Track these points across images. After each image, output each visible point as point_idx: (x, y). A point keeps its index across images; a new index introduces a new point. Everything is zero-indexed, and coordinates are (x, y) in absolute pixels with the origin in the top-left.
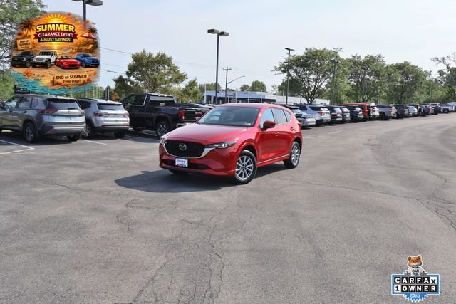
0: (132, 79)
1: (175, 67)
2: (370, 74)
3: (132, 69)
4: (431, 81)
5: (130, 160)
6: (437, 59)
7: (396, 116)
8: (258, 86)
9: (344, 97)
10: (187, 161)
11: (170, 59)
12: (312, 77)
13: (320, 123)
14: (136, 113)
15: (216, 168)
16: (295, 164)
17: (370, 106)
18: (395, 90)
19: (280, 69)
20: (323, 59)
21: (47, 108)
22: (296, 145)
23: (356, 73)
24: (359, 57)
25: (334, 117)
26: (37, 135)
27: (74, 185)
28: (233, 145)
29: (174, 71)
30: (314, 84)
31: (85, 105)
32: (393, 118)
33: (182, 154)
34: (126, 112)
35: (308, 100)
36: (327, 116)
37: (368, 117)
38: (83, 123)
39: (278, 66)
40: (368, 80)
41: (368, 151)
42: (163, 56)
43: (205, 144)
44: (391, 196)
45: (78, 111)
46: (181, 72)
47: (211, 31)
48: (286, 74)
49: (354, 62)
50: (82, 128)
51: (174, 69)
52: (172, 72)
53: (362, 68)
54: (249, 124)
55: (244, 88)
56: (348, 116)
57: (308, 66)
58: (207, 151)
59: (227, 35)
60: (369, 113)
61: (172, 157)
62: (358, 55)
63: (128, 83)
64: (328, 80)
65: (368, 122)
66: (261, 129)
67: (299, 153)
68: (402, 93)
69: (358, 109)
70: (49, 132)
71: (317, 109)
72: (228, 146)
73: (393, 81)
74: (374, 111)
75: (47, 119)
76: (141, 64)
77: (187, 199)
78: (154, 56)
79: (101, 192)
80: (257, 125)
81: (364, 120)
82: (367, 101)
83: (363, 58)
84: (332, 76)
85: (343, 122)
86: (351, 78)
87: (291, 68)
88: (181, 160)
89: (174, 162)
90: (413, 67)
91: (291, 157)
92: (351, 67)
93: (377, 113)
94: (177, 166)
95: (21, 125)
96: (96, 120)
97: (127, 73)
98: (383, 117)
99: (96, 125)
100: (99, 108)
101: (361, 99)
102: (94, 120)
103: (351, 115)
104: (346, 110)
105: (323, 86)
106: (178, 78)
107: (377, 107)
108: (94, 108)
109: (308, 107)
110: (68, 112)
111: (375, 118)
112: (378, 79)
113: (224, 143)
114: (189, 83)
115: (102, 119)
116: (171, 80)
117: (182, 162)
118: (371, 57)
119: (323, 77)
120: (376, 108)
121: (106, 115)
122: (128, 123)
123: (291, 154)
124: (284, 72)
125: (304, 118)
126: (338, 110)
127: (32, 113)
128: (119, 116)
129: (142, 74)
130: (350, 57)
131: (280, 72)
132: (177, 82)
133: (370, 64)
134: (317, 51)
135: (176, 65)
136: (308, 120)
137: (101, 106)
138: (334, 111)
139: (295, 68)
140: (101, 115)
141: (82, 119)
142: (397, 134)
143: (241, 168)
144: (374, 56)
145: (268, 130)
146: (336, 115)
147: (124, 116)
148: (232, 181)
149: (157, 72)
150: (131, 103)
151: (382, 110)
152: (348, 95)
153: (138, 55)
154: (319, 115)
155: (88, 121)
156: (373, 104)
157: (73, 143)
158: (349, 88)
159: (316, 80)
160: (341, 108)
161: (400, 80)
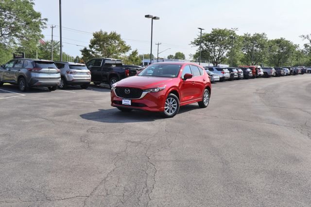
0: (93, 50)
1: (122, 42)
2: (257, 46)
3: (93, 43)
4: (299, 51)
5: (91, 103)
6: (304, 36)
7: (275, 75)
8: (179, 56)
9: (239, 62)
10: (130, 101)
11: (119, 36)
12: (217, 48)
13: (222, 80)
14: (96, 71)
15: (151, 106)
16: (206, 105)
17: (257, 68)
18: (274, 57)
19: (194, 43)
20: (224, 36)
21: (34, 67)
22: (207, 91)
23: (247, 46)
24: (250, 35)
25: (232, 75)
26: (28, 86)
27: (51, 118)
28: (162, 90)
29: (122, 44)
30: (218, 53)
31: (60, 66)
32: (273, 76)
33: (127, 97)
34: (89, 71)
35: (214, 65)
36: (227, 74)
37: (256, 76)
38: (59, 78)
39: (193, 41)
40: (256, 50)
41: (257, 97)
42: (114, 34)
43: (143, 89)
44: (276, 126)
45: (55, 70)
46: (127, 45)
47: (147, 16)
48: (199, 47)
49: (246, 38)
50: (58, 81)
51: (122, 43)
52: (120, 45)
53: (251, 42)
54: (174, 76)
55: (170, 57)
56: (242, 74)
57: (214, 41)
58: (144, 94)
59: (158, 19)
60: (256, 72)
61: (119, 98)
62: (249, 34)
63: (91, 53)
64: (228, 50)
65: (256, 79)
66: (183, 79)
67: (209, 97)
68: (279, 60)
69: (249, 70)
70: (35, 84)
71: (221, 70)
72: (159, 91)
73: (273, 51)
74: (260, 71)
75: (34, 75)
76: (100, 40)
77: (130, 127)
78: (108, 34)
79: (70, 122)
80: (180, 76)
81: (253, 77)
82: (255, 65)
83: (252, 35)
84: (230, 47)
85: (238, 79)
86: (244, 49)
87: (202, 42)
88: (126, 100)
89: (121, 102)
90: (287, 41)
91: (203, 100)
92: (244, 41)
93: (262, 73)
94: (124, 105)
95: (16, 80)
96: (68, 76)
97: (90, 46)
98: (266, 75)
99: (68, 80)
100: (70, 68)
101: (251, 64)
102: (66, 76)
103: (244, 74)
104: (240, 70)
105: (225, 55)
106: (125, 49)
107: (262, 68)
108: (67, 68)
109: (214, 68)
110: (49, 71)
111: (260, 76)
112: (263, 49)
113: (156, 88)
114: (132, 52)
115: (72, 75)
116: (120, 50)
117: (127, 102)
118: (258, 34)
119: (225, 48)
120: (261, 70)
121: (75, 73)
122: (90, 78)
123: (203, 97)
124: (197, 45)
125: (211, 76)
126: (235, 71)
127: (24, 71)
128: (84, 74)
129: (100, 46)
130: (243, 35)
131: (195, 45)
132: (124, 52)
133: (257, 39)
134: (220, 30)
135: (123, 40)
136: (214, 77)
137: (71, 66)
138: (232, 71)
139: (205, 42)
140: (71, 73)
141: (58, 75)
142: (276, 86)
143: (169, 107)
144: (260, 34)
145: (187, 80)
146: (234, 74)
147: (87, 73)
148: (162, 116)
149: (110, 45)
150: (92, 65)
151: (266, 71)
152: (242, 61)
153: (97, 34)
154: (222, 74)
155: (63, 77)
156: (259, 67)
157: (52, 92)
158: (242, 56)
159: (219, 51)
160: (237, 69)
161: (277, 50)
